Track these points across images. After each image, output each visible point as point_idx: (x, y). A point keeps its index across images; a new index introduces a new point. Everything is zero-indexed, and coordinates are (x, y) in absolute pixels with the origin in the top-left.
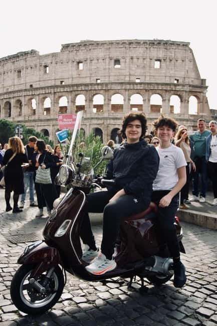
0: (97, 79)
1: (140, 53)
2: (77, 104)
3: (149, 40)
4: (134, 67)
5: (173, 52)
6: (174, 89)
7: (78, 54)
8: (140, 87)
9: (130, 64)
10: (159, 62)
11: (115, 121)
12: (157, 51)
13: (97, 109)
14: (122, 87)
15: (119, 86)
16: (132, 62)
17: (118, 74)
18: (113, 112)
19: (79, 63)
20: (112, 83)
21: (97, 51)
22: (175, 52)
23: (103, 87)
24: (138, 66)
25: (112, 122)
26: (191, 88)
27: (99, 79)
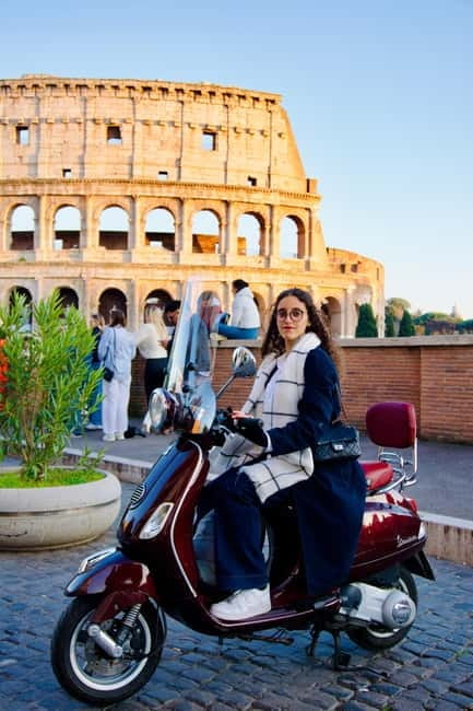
0: (65, 171)
1: (167, 113)
2: (16, 228)
3: (189, 85)
4: (153, 145)
5: (244, 115)
6: (246, 200)
7: (16, 105)
8: (169, 192)
9: (144, 138)
10: (211, 137)
11: (109, 271)
12: (208, 111)
13: (65, 242)
14: (126, 190)
15: (119, 188)
16: (149, 134)
17: (115, 160)
18: (103, 248)
19: (20, 128)
20: (101, 181)
21: (64, 102)
22: (248, 114)
23: (79, 189)
24: (162, 143)
25: (101, 272)
26: (283, 198)
27: (69, 171)
